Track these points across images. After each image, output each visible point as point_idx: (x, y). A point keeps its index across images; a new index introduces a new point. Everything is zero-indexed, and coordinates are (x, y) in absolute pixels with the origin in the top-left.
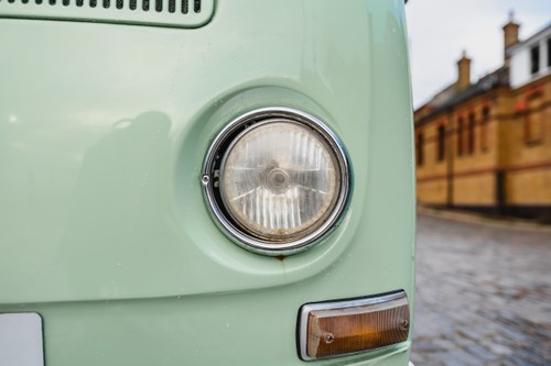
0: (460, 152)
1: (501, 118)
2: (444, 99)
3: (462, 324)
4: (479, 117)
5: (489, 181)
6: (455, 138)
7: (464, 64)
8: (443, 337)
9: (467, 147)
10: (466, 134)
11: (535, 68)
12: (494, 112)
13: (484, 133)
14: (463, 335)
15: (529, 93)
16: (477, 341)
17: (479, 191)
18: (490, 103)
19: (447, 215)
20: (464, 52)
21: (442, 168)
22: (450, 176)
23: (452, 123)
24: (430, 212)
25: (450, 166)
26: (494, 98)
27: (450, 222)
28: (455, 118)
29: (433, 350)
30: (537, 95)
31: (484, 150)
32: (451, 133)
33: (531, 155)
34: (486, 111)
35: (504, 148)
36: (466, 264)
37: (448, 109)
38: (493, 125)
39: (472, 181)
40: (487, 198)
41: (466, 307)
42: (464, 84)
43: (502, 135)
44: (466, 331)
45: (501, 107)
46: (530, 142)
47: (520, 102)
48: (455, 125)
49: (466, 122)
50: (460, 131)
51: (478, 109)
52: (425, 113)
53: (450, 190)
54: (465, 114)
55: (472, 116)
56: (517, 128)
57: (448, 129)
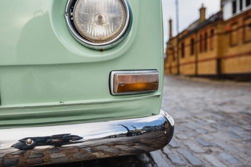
0: (201, 51)
1: (219, 34)
2: (194, 27)
3: (195, 114)
4: (209, 34)
5: (214, 63)
6: (198, 44)
7: (203, 10)
8: (187, 118)
9: (204, 48)
10: (203, 42)
11: (234, 11)
12: (216, 32)
13: (211, 42)
14: (195, 117)
15: (232, 22)
16: (201, 119)
17: (209, 68)
18: (214, 28)
19: (195, 79)
20: (203, 5)
21: (193, 58)
22: (196, 62)
23: (197, 37)
24: (188, 78)
25: (197, 57)
26: (216, 25)
27: (196, 82)
28: (199, 35)
29: (181, 123)
30: (235, 23)
31: (212, 49)
32: (197, 42)
33: (232, 51)
34: (212, 31)
35: (220, 48)
36: (200, 95)
37: (195, 31)
38: (215, 38)
39: (206, 64)
40: (213, 71)
41: (198, 108)
42: (202, 20)
43: (219, 42)
44: (197, 116)
45: (219, 29)
46: (232, 45)
47: (228, 27)
48: (199, 38)
49: (204, 36)
50: (201, 41)
51: (209, 31)
52: (185, 33)
53: (197, 68)
54: (203, 33)
55: (206, 34)
56: (226, 39)
57: (195, 40)
